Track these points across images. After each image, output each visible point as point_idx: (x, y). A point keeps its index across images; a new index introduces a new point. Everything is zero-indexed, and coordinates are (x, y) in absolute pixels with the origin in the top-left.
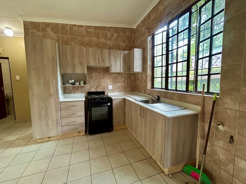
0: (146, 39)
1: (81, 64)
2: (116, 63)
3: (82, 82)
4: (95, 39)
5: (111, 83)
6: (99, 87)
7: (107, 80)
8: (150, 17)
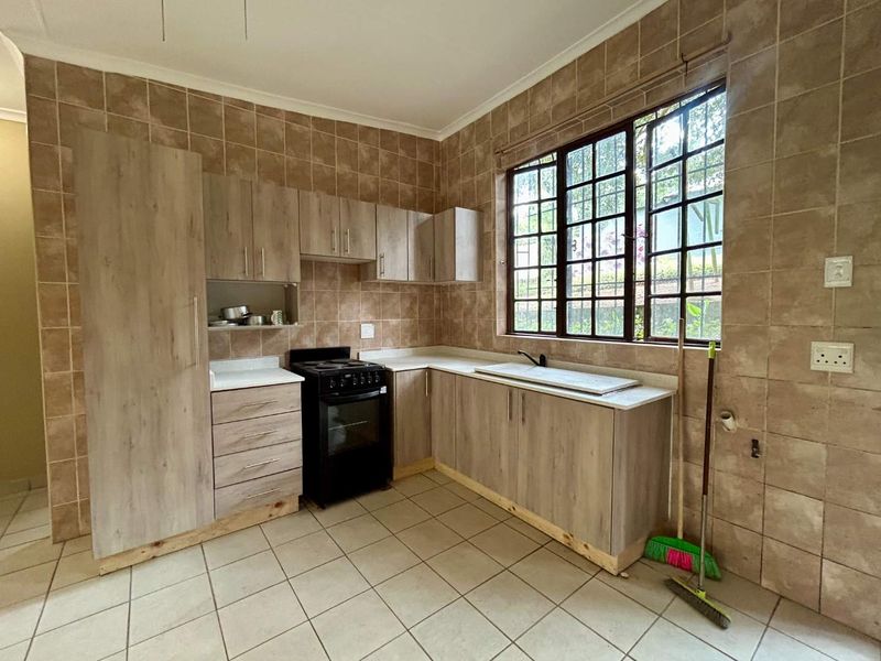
0: (489, 181)
1: (280, 247)
2: (394, 248)
3: (276, 316)
4: (319, 161)
5: (371, 318)
6: (328, 332)
7: (355, 308)
8: (504, 119)
